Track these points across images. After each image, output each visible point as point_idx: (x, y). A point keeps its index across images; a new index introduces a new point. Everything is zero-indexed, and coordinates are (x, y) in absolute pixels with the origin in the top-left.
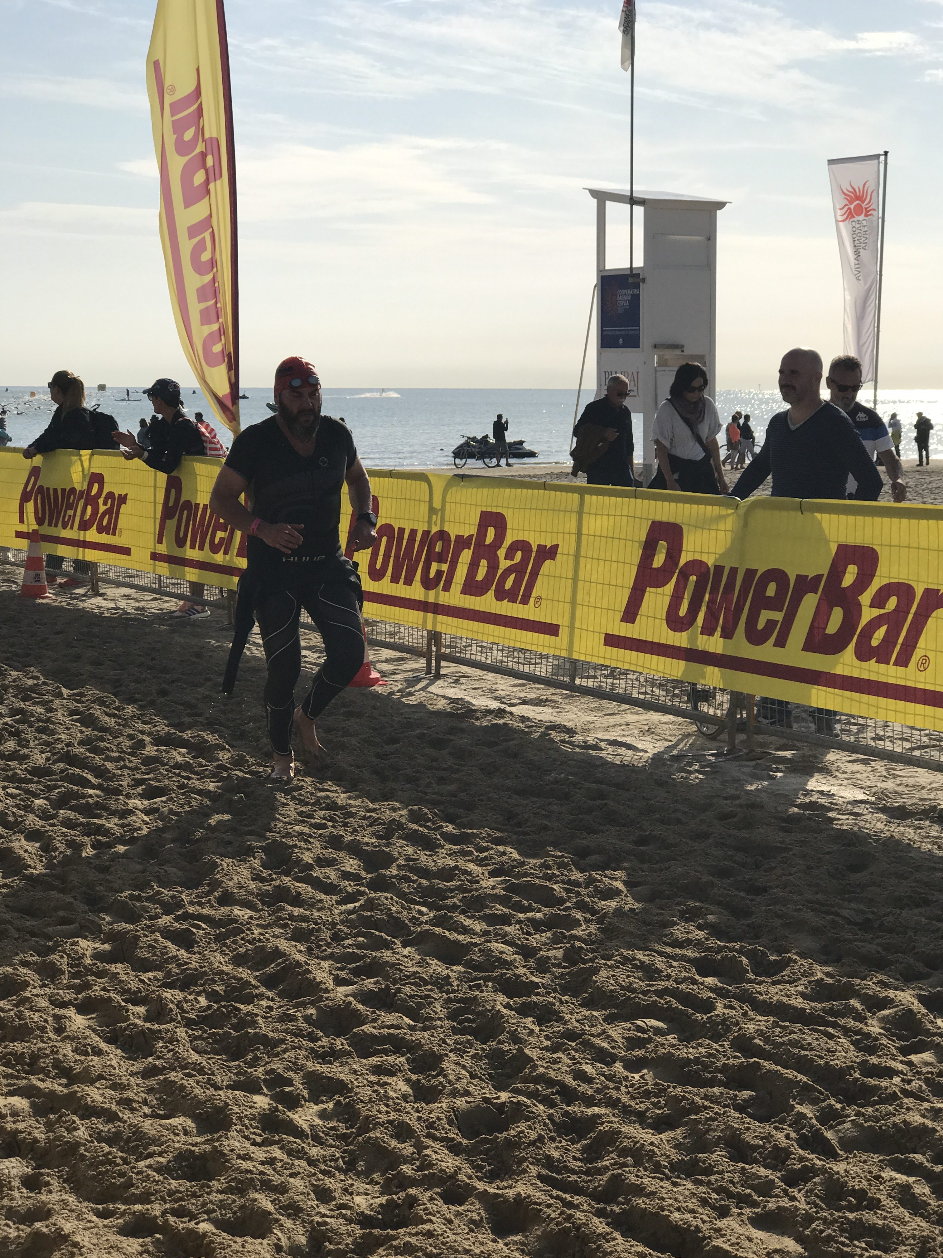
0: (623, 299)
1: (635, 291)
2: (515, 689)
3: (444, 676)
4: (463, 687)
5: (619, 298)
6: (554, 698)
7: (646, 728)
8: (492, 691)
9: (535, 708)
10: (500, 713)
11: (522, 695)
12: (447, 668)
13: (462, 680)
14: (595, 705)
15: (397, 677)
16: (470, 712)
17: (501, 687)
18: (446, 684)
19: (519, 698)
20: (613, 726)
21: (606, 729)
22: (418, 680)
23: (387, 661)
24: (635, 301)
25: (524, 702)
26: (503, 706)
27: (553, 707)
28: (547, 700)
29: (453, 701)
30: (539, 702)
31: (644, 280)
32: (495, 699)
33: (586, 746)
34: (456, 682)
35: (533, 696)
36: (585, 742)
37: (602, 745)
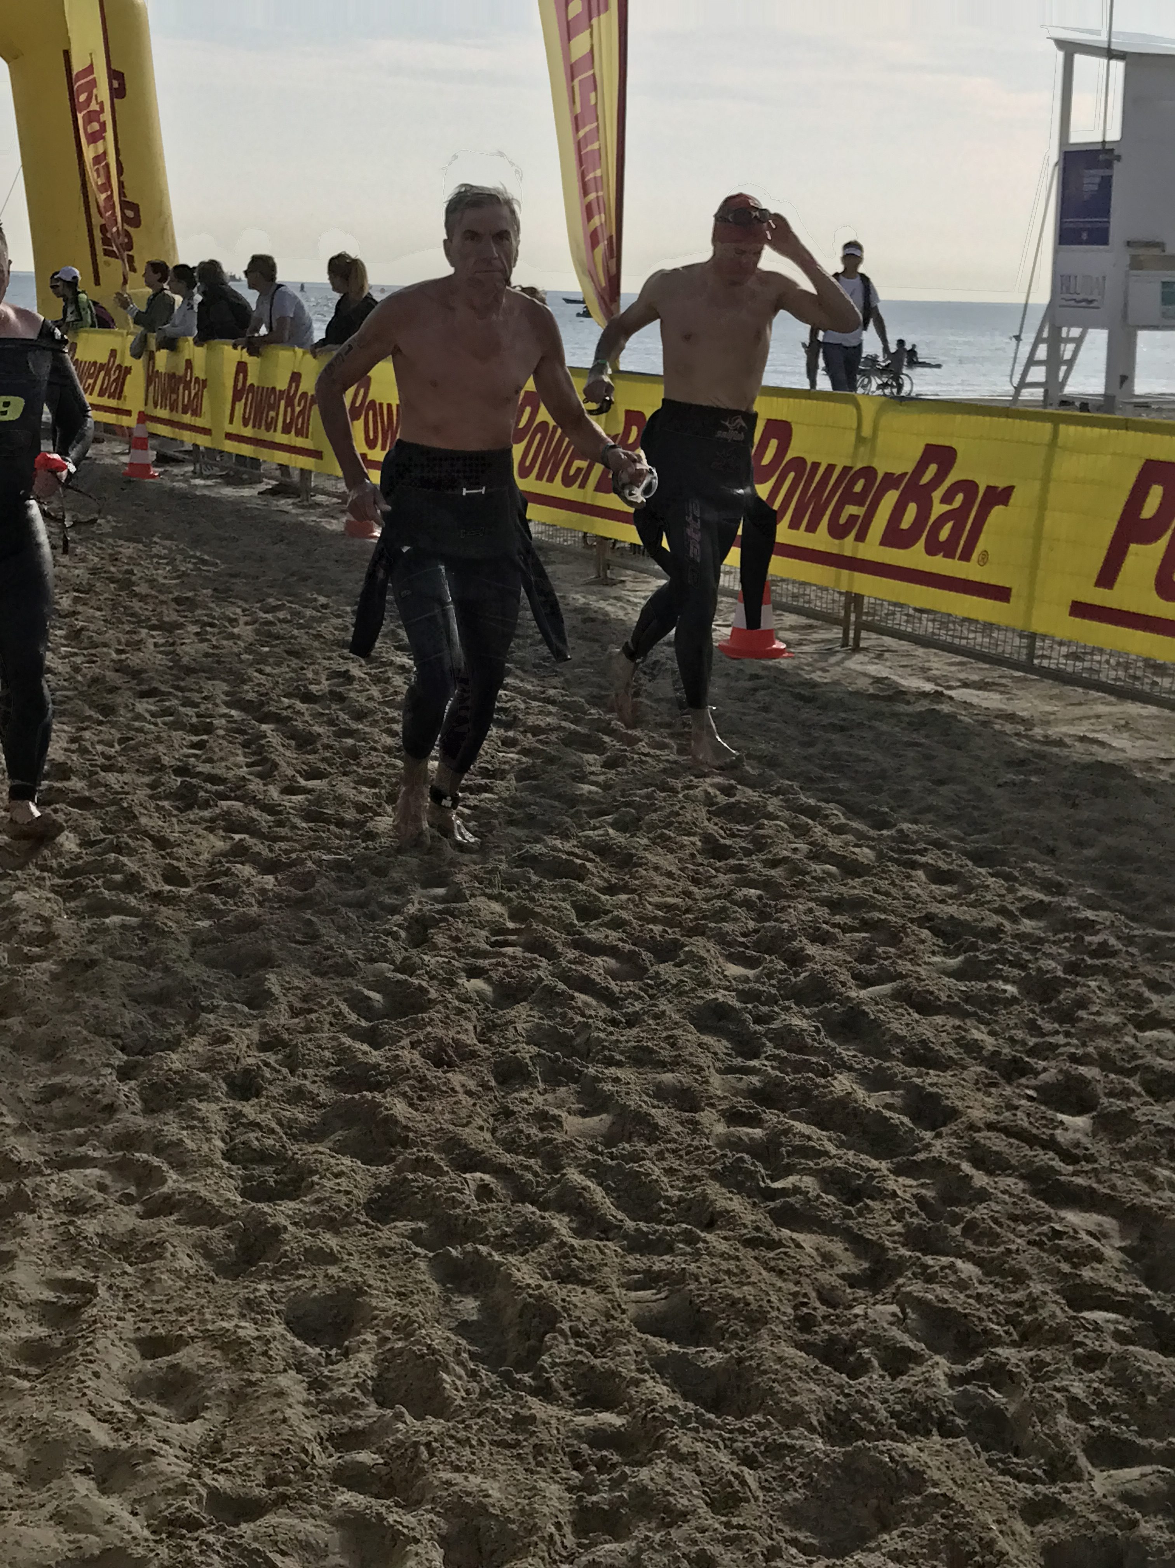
0: (1090, 181)
1: (1107, 172)
2: (953, 668)
3: (865, 649)
4: (888, 664)
5: (1086, 180)
6: (1003, 681)
7: (1123, 722)
8: (924, 670)
9: (980, 693)
10: (938, 696)
11: (962, 676)
12: (869, 639)
13: (887, 655)
14: (1056, 691)
15: (805, 648)
16: (899, 694)
17: (935, 665)
18: (867, 659)
19: (960, 680)
20: (1080, 719)
21: (1072, 722)
22: (831, 652)
23: (792, 628)
24: (1106, 183)
25: (965, 685)
26: (940, 689)
27: (1002, 693)
28: (994, 684)
29: (877, 680)
30: (982, 686)
31: (1118, 158)
32: (928, 679)
33: (1048, 741)
34: (880, 656)
35: (975, 677)
36: (1046, 736)
37: (1067, 740)
